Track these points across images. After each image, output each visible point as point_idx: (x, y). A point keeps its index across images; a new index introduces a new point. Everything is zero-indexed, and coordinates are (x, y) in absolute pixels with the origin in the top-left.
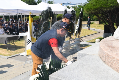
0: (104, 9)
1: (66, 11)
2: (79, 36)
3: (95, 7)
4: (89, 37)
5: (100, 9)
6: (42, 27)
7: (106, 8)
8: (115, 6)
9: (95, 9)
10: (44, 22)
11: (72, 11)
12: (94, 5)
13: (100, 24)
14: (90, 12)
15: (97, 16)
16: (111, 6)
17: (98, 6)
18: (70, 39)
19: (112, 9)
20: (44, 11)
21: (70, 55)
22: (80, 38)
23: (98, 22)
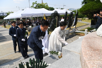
0: (91, 11)
1: (67, 13)
2: (75, 27)
3: (85, 10)
4: (82, 27)
5: (88, 11)
6: (52, 23)
7: (92, 10)
8: (98, 9)
9: (85, 11)
10: (53, 20)
11: (71, 13)
12: (84, 9)
13: (89, 19)
14: (82, 13)
15: (86, 15)
16: (95, 9)
17: (87, 9)
18: (70, 29)
19: (96, 10)
20: (53, 13)
21: (69, 38)
22: (76, 28)
23: (88, 18)
